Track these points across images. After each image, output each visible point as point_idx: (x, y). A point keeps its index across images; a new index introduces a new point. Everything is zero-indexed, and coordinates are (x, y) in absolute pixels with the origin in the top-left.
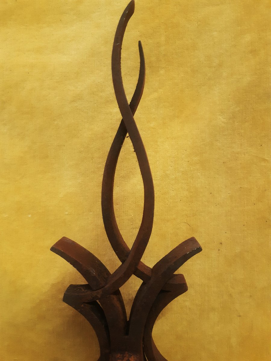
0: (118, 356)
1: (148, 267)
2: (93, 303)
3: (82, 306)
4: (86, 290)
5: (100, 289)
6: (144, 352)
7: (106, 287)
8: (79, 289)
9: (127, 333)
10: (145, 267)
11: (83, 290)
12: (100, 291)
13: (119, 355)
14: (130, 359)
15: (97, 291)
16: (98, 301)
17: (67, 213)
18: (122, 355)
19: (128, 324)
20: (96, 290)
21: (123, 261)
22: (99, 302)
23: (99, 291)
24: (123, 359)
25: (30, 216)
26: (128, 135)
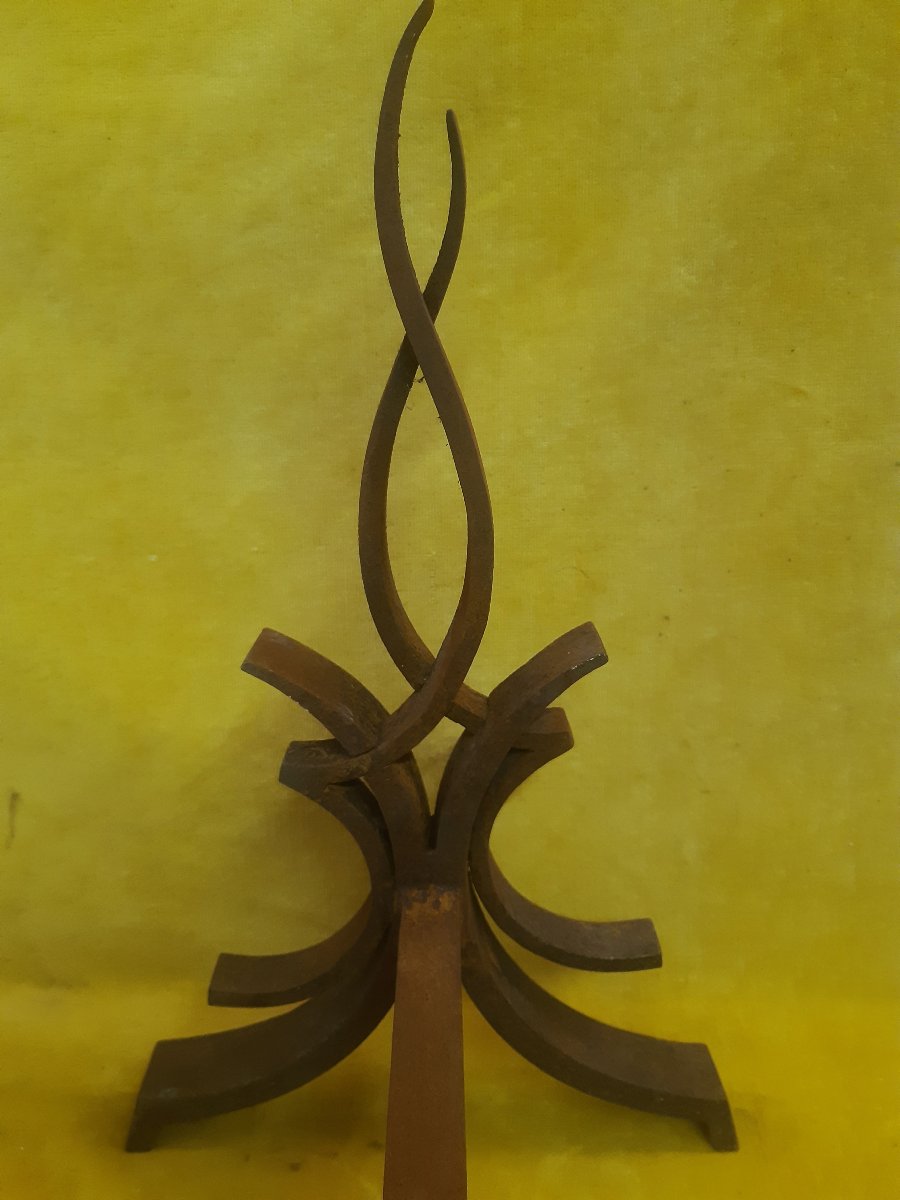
0: (413, 895)
1: (477, 694)
2: (352, 783)
3: (327, 790)
4: (333, 756)
5: (367, 752)
6: (470, 881)
7: (380, 748)
8: (314, 754)
9: (432, 843)
10: (472, 696)
11: (326, 756)
12: (367, 758)
13: (416, 891)
14: (441, 900)
15: (360, 757)
16: (362, 779)
17: (256, 549)
18: (421, 892)
19: (433, 823)
20: (357, 756)
21: (418, 688)
22: (367, 780)
23: (364, 757)
24: (424, 901)
25: (153, 558)
26: (419, 374)
